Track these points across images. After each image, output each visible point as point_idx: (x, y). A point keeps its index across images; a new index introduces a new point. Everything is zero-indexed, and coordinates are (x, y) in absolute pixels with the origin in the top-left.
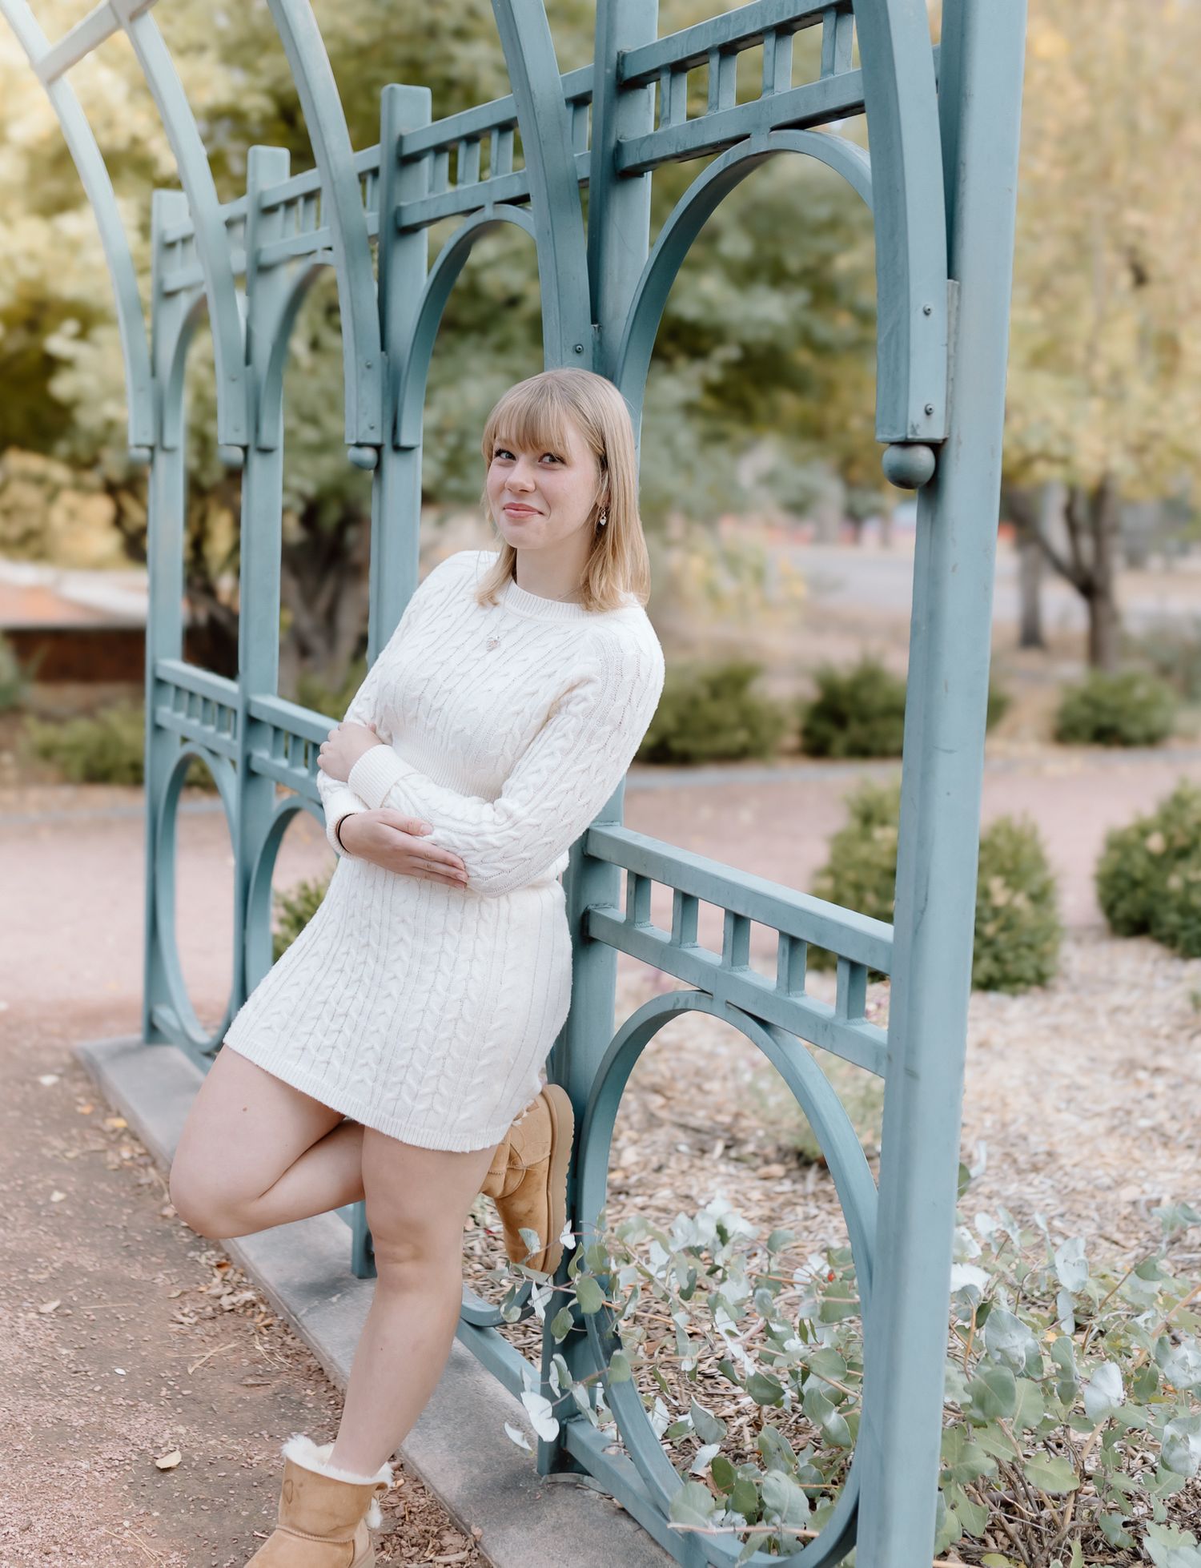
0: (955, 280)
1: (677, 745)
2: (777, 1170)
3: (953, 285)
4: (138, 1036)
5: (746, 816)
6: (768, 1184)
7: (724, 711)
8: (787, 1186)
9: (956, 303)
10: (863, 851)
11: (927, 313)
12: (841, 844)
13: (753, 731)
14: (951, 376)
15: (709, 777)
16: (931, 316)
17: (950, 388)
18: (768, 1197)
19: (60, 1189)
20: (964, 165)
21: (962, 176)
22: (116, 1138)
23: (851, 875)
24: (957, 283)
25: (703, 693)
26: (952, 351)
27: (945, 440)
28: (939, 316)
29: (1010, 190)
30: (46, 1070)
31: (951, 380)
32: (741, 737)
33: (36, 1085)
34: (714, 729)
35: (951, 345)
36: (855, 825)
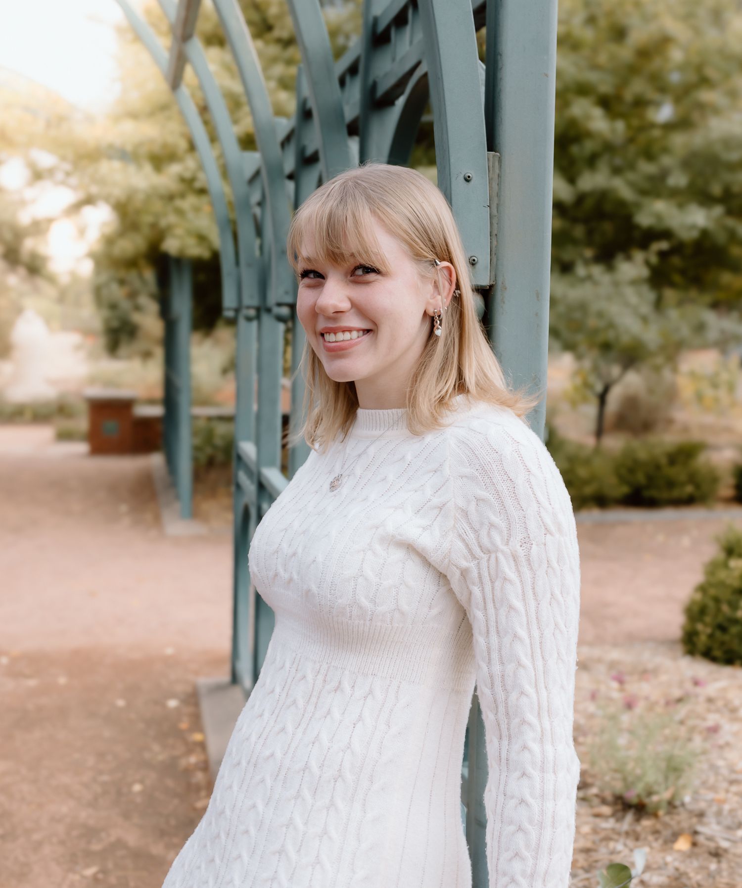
0: (496, 152)
1: (647, 493)
2: (606, 810)
3: (494, 156)
4: (226, 677)
5: (686, 541)
6: (598, 820)
7: (677, 473)
8: (610, 824)
9: (497, 171)
10: (722, 575)
11: (467, 179)
12: (712, 568)
13: (698, 486)
14: (495, 232)
15: (668, 515)
16: (472, 182)
17: (495, 243)
18: (595, 831)
19: (141, 782)
20: (501, 55)
21: (500, 65)
22: (192, 747)
23: (712, 592)
24: (498, 154)
25: (664, 461)
26: (495, 212)
27: (491, 286)
28: (480, 183)
29: (547, 75)
30: (173, 696)
31: (495, 235)
32: (689, 489)
33: (164, 706)
34: (671, 484)
35: (494, 206)
36: (721, 556)
